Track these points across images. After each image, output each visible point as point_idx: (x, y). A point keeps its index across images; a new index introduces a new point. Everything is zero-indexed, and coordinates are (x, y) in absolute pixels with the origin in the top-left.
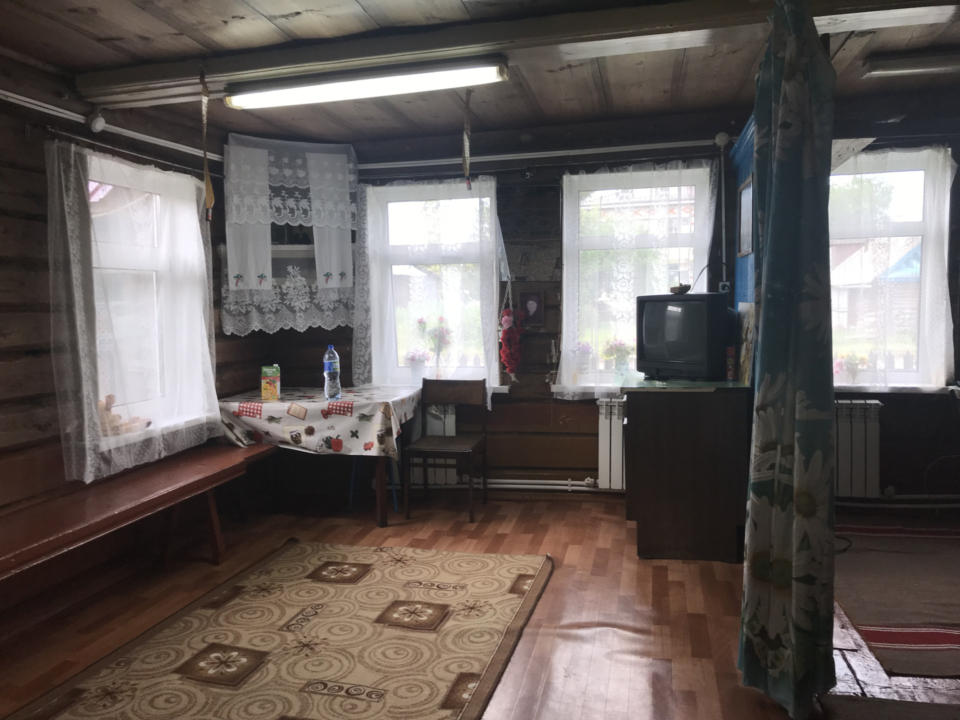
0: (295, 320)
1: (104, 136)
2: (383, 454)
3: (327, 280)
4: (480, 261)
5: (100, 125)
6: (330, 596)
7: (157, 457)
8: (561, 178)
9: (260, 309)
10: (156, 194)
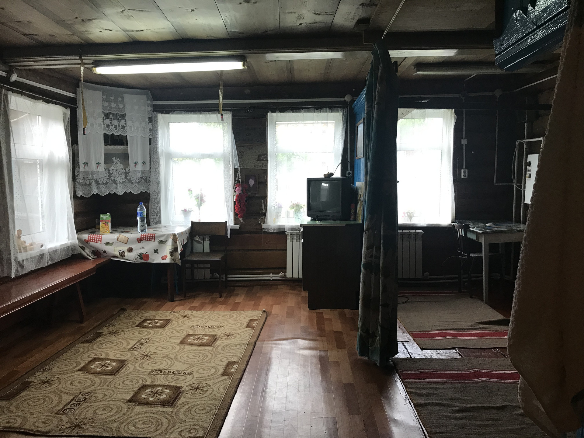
0: (117, 188)
1: (16, 84)
2: (173, 262)
3: (135, 166)
4: (224, 158)
5: (14, 77)
6: (151, 334)
7: (46, 265)
8: (267, 114)
9: (97, 182)
10: (38, 116)
